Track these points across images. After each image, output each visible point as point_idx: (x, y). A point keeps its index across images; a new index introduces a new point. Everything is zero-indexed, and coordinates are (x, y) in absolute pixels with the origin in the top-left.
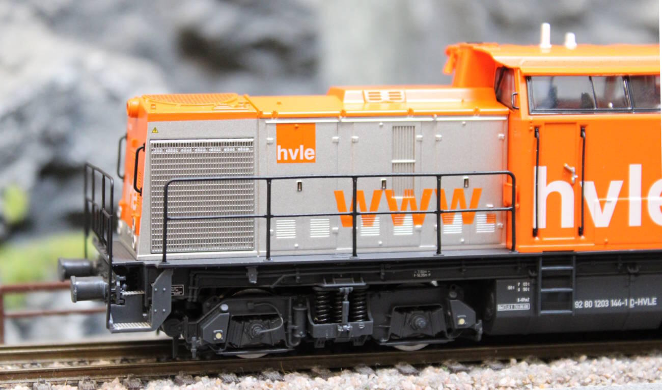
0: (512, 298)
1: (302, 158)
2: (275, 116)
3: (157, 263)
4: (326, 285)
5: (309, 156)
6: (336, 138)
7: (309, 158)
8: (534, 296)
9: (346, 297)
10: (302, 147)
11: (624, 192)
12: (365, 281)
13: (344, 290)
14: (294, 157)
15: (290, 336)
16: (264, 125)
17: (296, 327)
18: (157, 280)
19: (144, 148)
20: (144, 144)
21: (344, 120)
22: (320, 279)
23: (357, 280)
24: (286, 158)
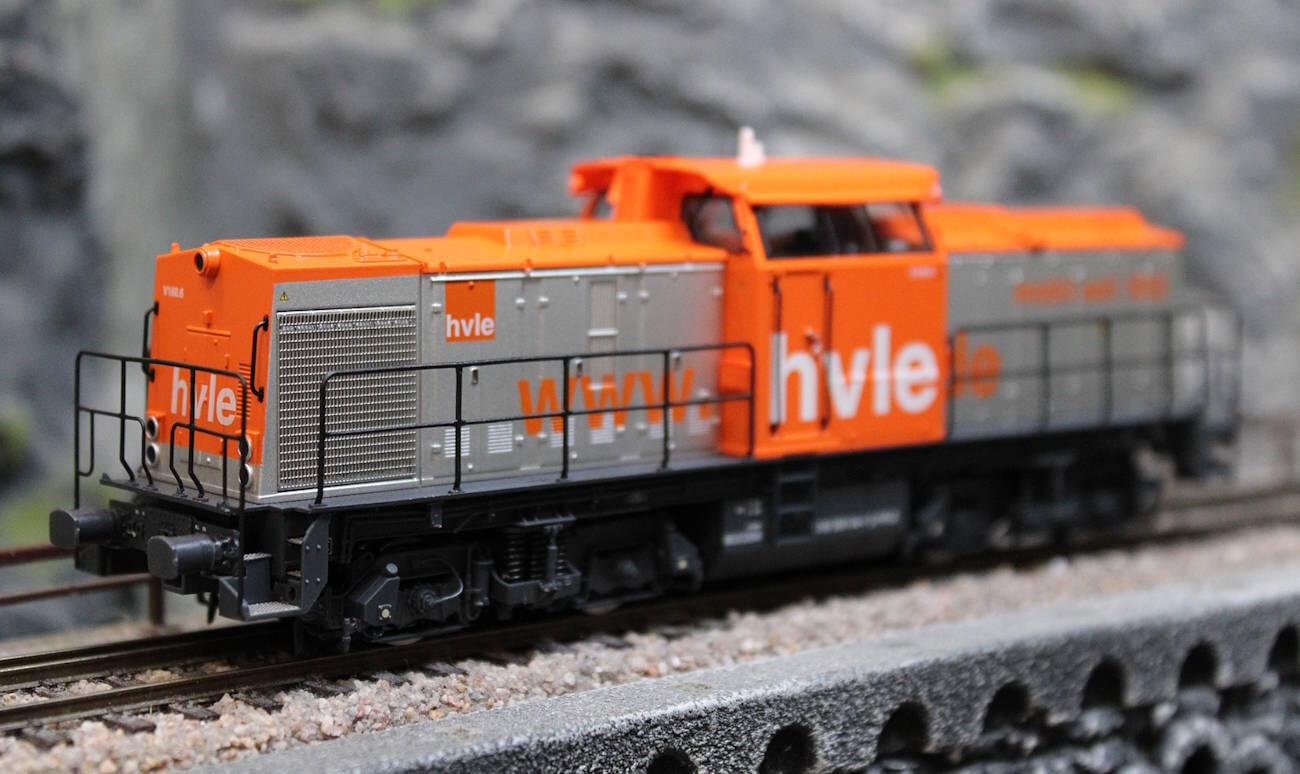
0: (740, 525)
1: (477, 333)
2: (444, 270)
3: (304, 506)
4: (526, 523)
5: (488, 329)
6: (520, 301)
7: (486, 333)
8: (768, 519)
9: (552, 540)
10: (478, 316)
11: (870, 368)
12: (575, 513)
13: (552, 530)
14: (467, 333)
15: (468, 607)
16: (429, 284)
17: (478, 590)
18: (308, 532)
19: (266, 326)
20: (266, 319)
21: (534, 274)
22: (517, 516)
23: (564, 514)
24: (457, 334)
